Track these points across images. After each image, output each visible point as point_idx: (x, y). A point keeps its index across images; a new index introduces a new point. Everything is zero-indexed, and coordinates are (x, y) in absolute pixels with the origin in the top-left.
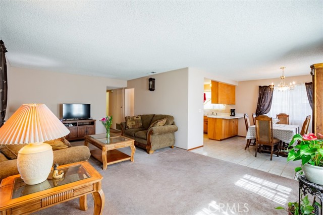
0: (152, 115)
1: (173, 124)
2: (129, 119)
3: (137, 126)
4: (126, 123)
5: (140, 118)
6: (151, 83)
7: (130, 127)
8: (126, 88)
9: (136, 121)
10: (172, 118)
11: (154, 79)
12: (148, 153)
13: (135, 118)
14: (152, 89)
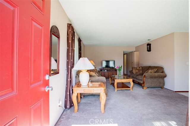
0: (148, 66)
1: (162, 72)
2: (134, 68)
3: (139, 73)
4: (132, 71)
5: (141, 68)
6: (148, 47)
7: (134, 73)
8: (135, 51)
9: (138, 70)
10: (162, 68)
11: (150, 44)
12: (143, 88)
13: (138, 68)
14: (149, 50)
